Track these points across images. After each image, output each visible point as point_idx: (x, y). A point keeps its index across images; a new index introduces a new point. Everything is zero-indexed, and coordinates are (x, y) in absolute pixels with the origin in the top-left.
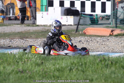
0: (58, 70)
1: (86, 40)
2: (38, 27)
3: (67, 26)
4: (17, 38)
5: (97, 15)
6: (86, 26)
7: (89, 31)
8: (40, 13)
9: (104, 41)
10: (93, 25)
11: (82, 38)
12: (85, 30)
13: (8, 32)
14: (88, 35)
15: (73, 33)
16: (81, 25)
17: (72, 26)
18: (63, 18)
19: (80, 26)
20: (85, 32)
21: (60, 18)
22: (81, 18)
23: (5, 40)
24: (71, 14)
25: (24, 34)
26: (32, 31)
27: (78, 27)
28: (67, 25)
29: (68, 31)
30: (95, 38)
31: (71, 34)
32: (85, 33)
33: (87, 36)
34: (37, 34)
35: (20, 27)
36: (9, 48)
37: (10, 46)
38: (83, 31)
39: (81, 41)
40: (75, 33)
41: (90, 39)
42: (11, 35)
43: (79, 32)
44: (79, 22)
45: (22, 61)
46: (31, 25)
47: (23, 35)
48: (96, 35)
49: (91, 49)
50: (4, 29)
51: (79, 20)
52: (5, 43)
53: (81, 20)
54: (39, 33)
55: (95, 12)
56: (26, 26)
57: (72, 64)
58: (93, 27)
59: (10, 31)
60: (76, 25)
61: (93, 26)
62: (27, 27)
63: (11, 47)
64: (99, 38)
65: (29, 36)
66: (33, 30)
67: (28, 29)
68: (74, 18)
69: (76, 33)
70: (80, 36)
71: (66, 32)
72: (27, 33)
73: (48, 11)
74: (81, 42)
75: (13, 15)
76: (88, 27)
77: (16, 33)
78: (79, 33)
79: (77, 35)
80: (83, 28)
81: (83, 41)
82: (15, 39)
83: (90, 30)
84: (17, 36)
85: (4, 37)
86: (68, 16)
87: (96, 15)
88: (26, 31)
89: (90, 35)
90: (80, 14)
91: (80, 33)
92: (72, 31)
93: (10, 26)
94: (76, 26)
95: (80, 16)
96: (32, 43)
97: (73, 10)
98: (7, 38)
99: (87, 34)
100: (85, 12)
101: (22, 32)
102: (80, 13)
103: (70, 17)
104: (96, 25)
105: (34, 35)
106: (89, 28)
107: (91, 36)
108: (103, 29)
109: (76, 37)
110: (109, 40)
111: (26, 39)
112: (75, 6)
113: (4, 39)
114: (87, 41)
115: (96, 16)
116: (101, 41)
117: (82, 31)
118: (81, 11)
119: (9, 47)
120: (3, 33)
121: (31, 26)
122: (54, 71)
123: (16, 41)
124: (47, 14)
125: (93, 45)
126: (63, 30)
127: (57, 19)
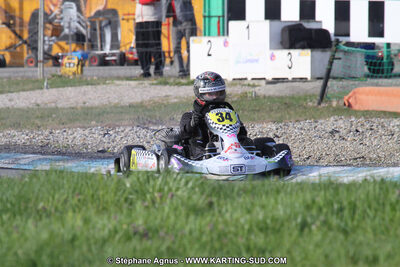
0: (263, 228)
1: (354, 128)
3: (289, 84)
4: (126, 123)
5: (389, 45)
6: (352, 83)
7: (362, 97)
8: (200, 42)
10: (376, 77)
11: (341, 122)
12: (350, 94)
13: (96, 103)
14: (358, 111)
15: (310, 104)
16: (334, 78)
17: (306, 84)
18: (277, 57)
19: (334, 82)
20: (351, 101)
21: (269, 57)
22: (337, 55)
23: (87, 132)
24: (302, 43)
25: (149, 110)
26: (176, 100)
27: (325, 86)
28: (290, 79)
29: (293, 98)
30: (382, 120)
31: (305, 108)
32: (350, 105)
33: (357, 114)
35: (136, 87)
36: (100, 158)
37: (103, 151)
38: (342, 98)
39: (337, 132)
40: (316, 104)
41: (368, 126)
42: (108, 113)
43: (329, 101)
44: (329, 71)
45: (144, 201)
46: (172, 80)
47: (147, 113)
48: (385, 112)
49: (370, 159)
50: (85, 94)
51: (331, 63)
52: (89, 141)
53: (335, 61)
55: (381, 34)
56: (156, 84)
57: (308, 207)
58: (377, 85)
59: (105, 102)
60: (318, 78)
61: (375, 81)
62: (159, 87)
63: (106, 154)
64: (397, 122)
65: (167, 118)
66: (180, 97)
67: (164, 94)
68: (312, 57)
69: (319, 104)
70: (333, 115)
71: (287, 101)
72: (160, 107)
73: (228, 34)
74: (337, 135)
75: (112, 48)
76: (359, 85)
77: (122, 107)
78: (331, 106)
79: (322, 112)
80: (342, 87)
81: (343, 132)
82: (119, 126)
83: (367, 94)
84: (127, 117)
85: (85, 119)
86: (292, 51)
87: (385, 46)
88: (156, 99)
89: (367, 111)
90: (334, 44)
91: (334, 104)
92: (305, 100)
93: (104, 83)
94: (320, 83)
95: (334, 48)
97: (310, 30)
98: (94, 123)
99: (356, 107)
100: (348, 35)
101: (142, 103)
102: (333, 38)
103: (300, 55)
104: (386, 77)
107: (368, 114)
109: (320, 118)
111: (155, 128)
112: (318, 18)
113: (84, 128)
114: (357, 131)
115: (385, 49)
117: (340, 98)
118: (336, 35)
119: (100, 154)
120: (82, 108)
121: (171, 85)
122: (250, 231)
123: (123, 134)
124: (226, 44)
125: (375, 143)
126: (278, 97)
127: (257, 61)
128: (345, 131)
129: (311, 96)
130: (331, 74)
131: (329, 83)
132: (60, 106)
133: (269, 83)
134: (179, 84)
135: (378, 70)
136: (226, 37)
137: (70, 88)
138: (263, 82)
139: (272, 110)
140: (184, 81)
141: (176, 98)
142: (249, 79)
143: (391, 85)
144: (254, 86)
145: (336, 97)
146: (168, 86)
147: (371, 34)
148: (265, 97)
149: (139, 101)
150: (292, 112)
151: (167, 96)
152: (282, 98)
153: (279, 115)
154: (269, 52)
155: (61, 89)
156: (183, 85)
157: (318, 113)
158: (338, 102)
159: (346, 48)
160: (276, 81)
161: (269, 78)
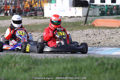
1: (94, 33)
2: (45, 19)
5: (107, 5)
6: (95, 17)
7: (98, 22)
8: (47, 5)
9: (112, 34)
10: (103, 16)
11: (90, 31)
12: (94, 21)
14: (97, 27)
15: (82, 25)
16: (90, 16)
17: (81, 18)
18: (71, 10)
19: (90, 17)
20: (94, 23)
21: (69, 9)
22: (90, 9)
24: (79, 5)
25: (30, 27)
26: (39, 24)
27: (86, 19)
28: (76, 16)
29: (76, 23)
30: (103, 30)
31: (80, 26)
32: (94, 25)
34: (44, 27)
35: (27, 20)
39: (88, 34)
40: (83, 25)
41: (98, 32)
46: (38, 17)
47: (30, 28)
48: (105, 27)
51: (88, 11)
53: (90, 11)
54: (46, 26)
55: (104, 2)
60: (85, 16)
61: (103, 17)
62: (34, 20)
64: (108, 30)
65: (36, 30)
66: (41, 23)
67: (36, 22)
68: (83, 9)
69: (85, 24)
70: (89, 28)
71: (75, 24)
72: (34, 26)
73: (56, 2)
74: (88, 36)
76: (97, 18)
78: (88, 25)
79: (85, 27)
80: (92, 19)
81: (90, 34)
83: (100, 21)
86: (76, 8)
87: (106, 6)
88: (33, 24)
89: (99, 27)
90: (89, 5)
91: (89, 24)
92: (80, 23)
94: (85, 18)
95: (89, 7)
96: (36, 37)
97: (82, 1)
99: (96, 25)
100: (94, 2)
101: (28, 25)
103: (79, 9)
104: (105, 16)
105: (41, 28)
106: (98, 20)
108: (112, 20)
109: (84, 29)
110: (118, 33)
114: (95, 34)
115: (106, 7)
116: (109, 34)
117: (91, 23)
118: (90, 2)
124: (55, 6)
126: (72, 23)
127: (65, 11)
128: (91, 34)
129: (82, 22)
130: (88, 15)
131: (88, 18)
132: (2, 26)
133: (69, 18)
134: (41, 19)
135: (103, 13)
136: (55, 4)
137: (6, 20)
138: (67, 18)
139: (69, 27)
140: (42, 18)
141: (39, 23)
142: (63, 17)
143: (107, 18)
144: (64, 19)
145: (90, 22)
146: (37, 19)
147: (101, 2)
148: (67, 23)
149: (28, 24)
150: (76, 27)
151: (37, 23)
152: (73, 23)
153: (72, 28)
154: (69, 8)
155: (3, 21)
156: (42, 19)
157: (84, 27)
158: (91, 24)
159: (93, 7)
160: (71, 17)
161: (69, 16)
